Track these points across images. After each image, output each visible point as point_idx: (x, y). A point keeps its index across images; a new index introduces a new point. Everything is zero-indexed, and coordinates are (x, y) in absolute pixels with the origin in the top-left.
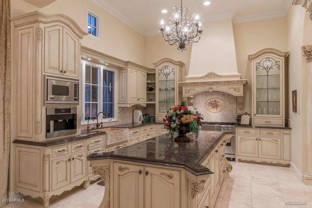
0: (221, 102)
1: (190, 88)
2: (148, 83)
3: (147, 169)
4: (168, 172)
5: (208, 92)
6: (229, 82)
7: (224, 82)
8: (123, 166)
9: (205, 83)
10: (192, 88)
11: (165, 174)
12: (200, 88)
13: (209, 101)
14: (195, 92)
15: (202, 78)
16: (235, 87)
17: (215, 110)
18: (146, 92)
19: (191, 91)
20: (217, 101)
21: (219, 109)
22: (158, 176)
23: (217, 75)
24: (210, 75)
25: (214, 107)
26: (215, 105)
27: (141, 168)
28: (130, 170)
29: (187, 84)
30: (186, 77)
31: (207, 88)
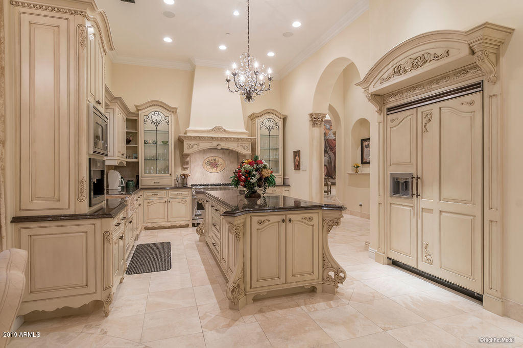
0: (221, 162)
1: (193, 143)
2: (127, 133)
3: (289, 217)
4: (308, 216)
5: (216, 149)
6: (238, 139)
7: (234, 138)
8: (263, 218)
9: (213, 138)
10: (196, 143)
11: (305, 218)
12: (206, 144)
13: (207, 160)
14: (200, 148)
15: (208, 131)
16: (244, 145)
17: (214, 170)
18: (125, 145)
19: (195, 146)
20: (217, 160)
21: (218, 169)
22: (300, 221)
23: (225, 131)
24: (217, 129)
25: (213, 167)
26: (214, 165)
27: (284, 217)
28: (271, 222)
29: (190, 138)
30: (188, 129)
31: (214, 144)
